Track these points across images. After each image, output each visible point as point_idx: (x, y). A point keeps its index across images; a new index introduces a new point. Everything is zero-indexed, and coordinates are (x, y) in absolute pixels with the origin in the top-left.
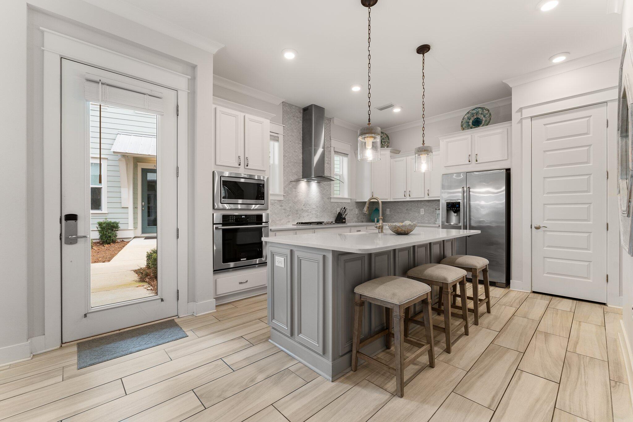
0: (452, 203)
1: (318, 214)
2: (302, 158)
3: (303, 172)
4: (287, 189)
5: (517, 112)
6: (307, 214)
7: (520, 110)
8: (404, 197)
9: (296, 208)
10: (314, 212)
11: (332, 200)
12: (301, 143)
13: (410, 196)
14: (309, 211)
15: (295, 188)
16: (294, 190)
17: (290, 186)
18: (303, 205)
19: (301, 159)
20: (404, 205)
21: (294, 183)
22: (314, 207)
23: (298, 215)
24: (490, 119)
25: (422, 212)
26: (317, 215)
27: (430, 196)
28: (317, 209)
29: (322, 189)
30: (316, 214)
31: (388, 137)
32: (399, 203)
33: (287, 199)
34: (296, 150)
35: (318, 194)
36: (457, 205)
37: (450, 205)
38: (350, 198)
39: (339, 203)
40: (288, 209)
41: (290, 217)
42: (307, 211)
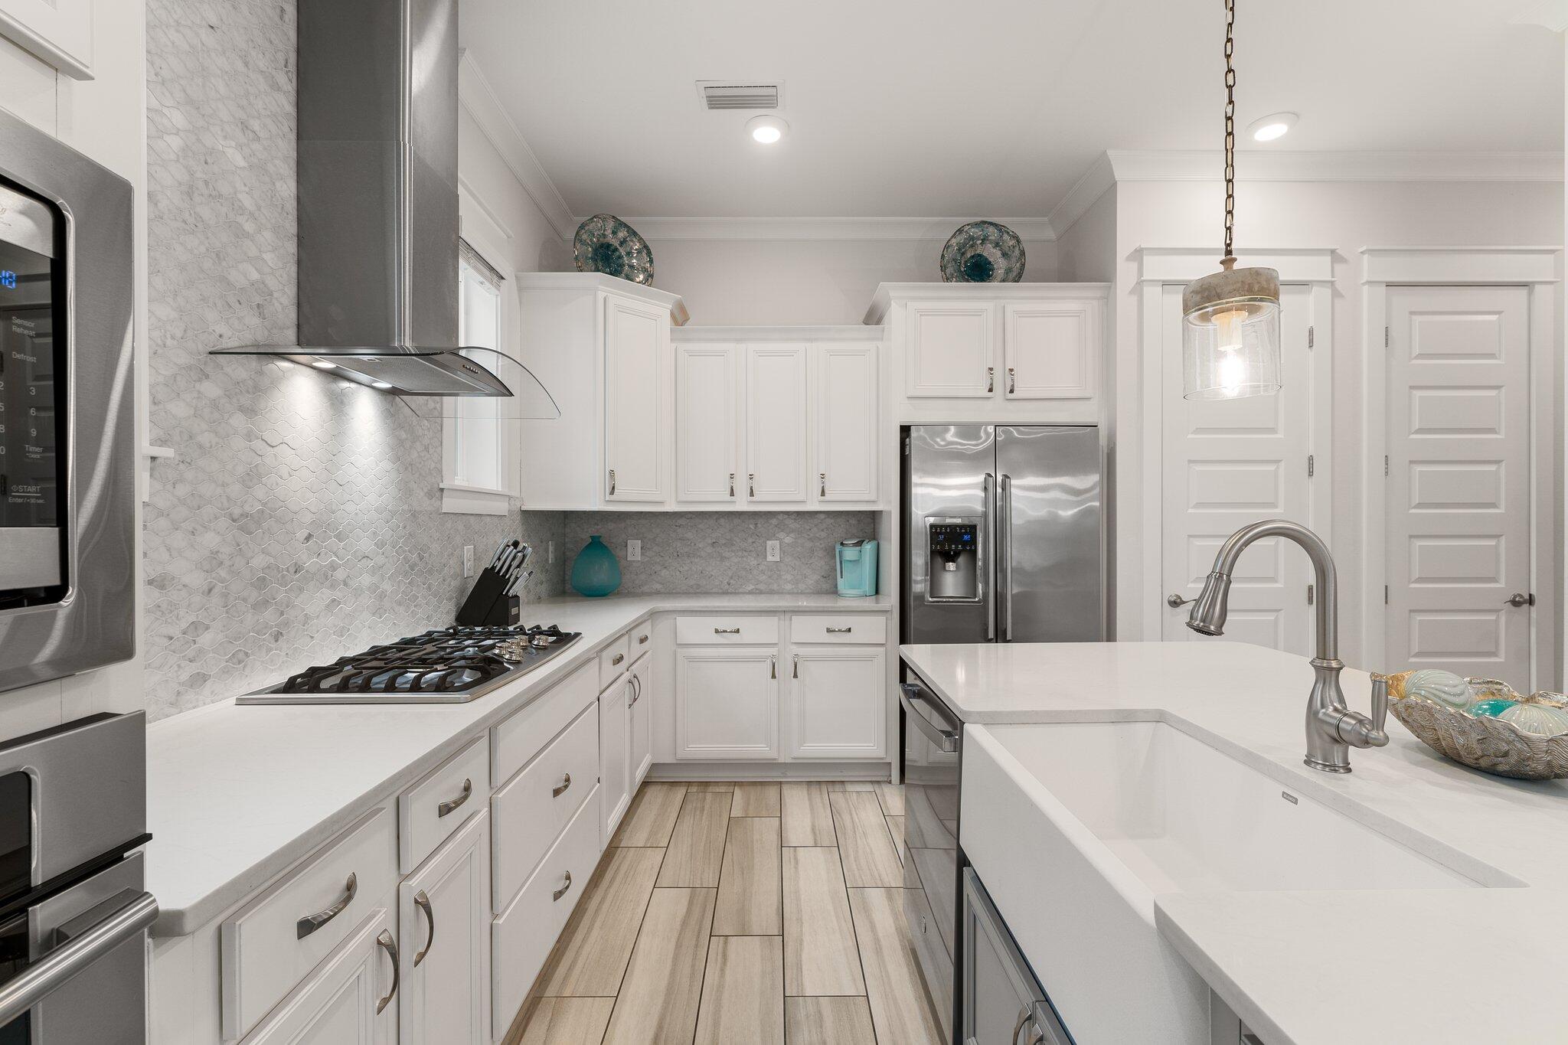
0: (949, 526)
1: (387, 586)
2: (294, 203)
3: (299, 305)
4: (180, 409)
5: (1129, 258)
6: (326, 594)
7: (1138, 255)
8: (728, 498)
9: (259, 561)
10: (366, 580)
11: (449, 504)
12: (288, 85)
13: (752, 494)
14: (340, 574)
15: (250, 412)
16: (238, 421)
17: (211, 389)
18: (302, 534)
19: (291, 206)
20: (700, 526)
21: (240, 369)
22: (366, 545)
23: (269, 615)
24: (1023, 265)
25: (773, 551)
26: (382, 596)
27: (827, 497)
28: (380, 560)
29: (404, 436)
30: (373, 588)
31: (649, 253)
32: (682, 516)
33: (182, 490)
34: (256, 125)
35: (386, 465)
36: (966, 533)
37: (941, 533)
38: (506, 492)
39: (472, 519)
40: (186, 580)
41: (206, 639)
42: (325, 577)
